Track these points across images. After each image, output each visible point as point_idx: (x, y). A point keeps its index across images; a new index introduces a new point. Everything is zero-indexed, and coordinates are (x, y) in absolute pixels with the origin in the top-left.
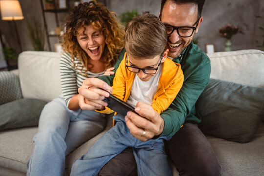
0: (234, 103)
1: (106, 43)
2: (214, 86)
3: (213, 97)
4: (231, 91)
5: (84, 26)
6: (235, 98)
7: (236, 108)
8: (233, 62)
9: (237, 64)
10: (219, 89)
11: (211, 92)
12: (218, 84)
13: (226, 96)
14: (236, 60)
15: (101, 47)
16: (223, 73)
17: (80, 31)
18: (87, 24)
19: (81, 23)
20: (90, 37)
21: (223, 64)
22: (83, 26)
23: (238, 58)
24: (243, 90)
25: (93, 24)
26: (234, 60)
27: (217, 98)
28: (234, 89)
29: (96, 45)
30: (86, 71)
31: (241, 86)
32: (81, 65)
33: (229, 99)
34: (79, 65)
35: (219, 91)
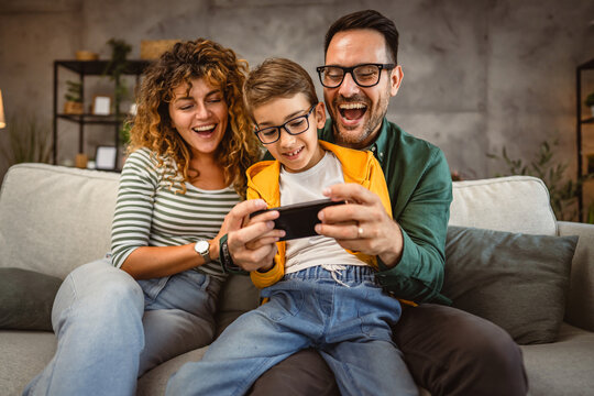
0: (505, 266)
1: (231, 114)
2: (457, 238)
3: (459, 261)
4: (493, 246)
5: (189, 79)
6: (504, 257)
7: (512, 275)
8: (485, 194)
9: (494, 197)
10: (469, 244)
11: (454, 251)
12: (465, 234)
13: (485, 256)
14: (491, 191)
15: (220, 126)
16: (470, 215)
17: (180, 91)
18: (197, 74)
19: (183, 73)
20: (201, 102)
21: (467, 199)
22: (186, 79)
23: (493, 188)
24: (516, 241)
25: (209, 73)
26: (487, 192)
27: (469, 261)
28: (499, 241)
29: (212, 121)
30: (182, 182)
31: (510, 236)
32: (173, 171)
33: (493, 259)
34: (168, 170)
35: (469, 247)
